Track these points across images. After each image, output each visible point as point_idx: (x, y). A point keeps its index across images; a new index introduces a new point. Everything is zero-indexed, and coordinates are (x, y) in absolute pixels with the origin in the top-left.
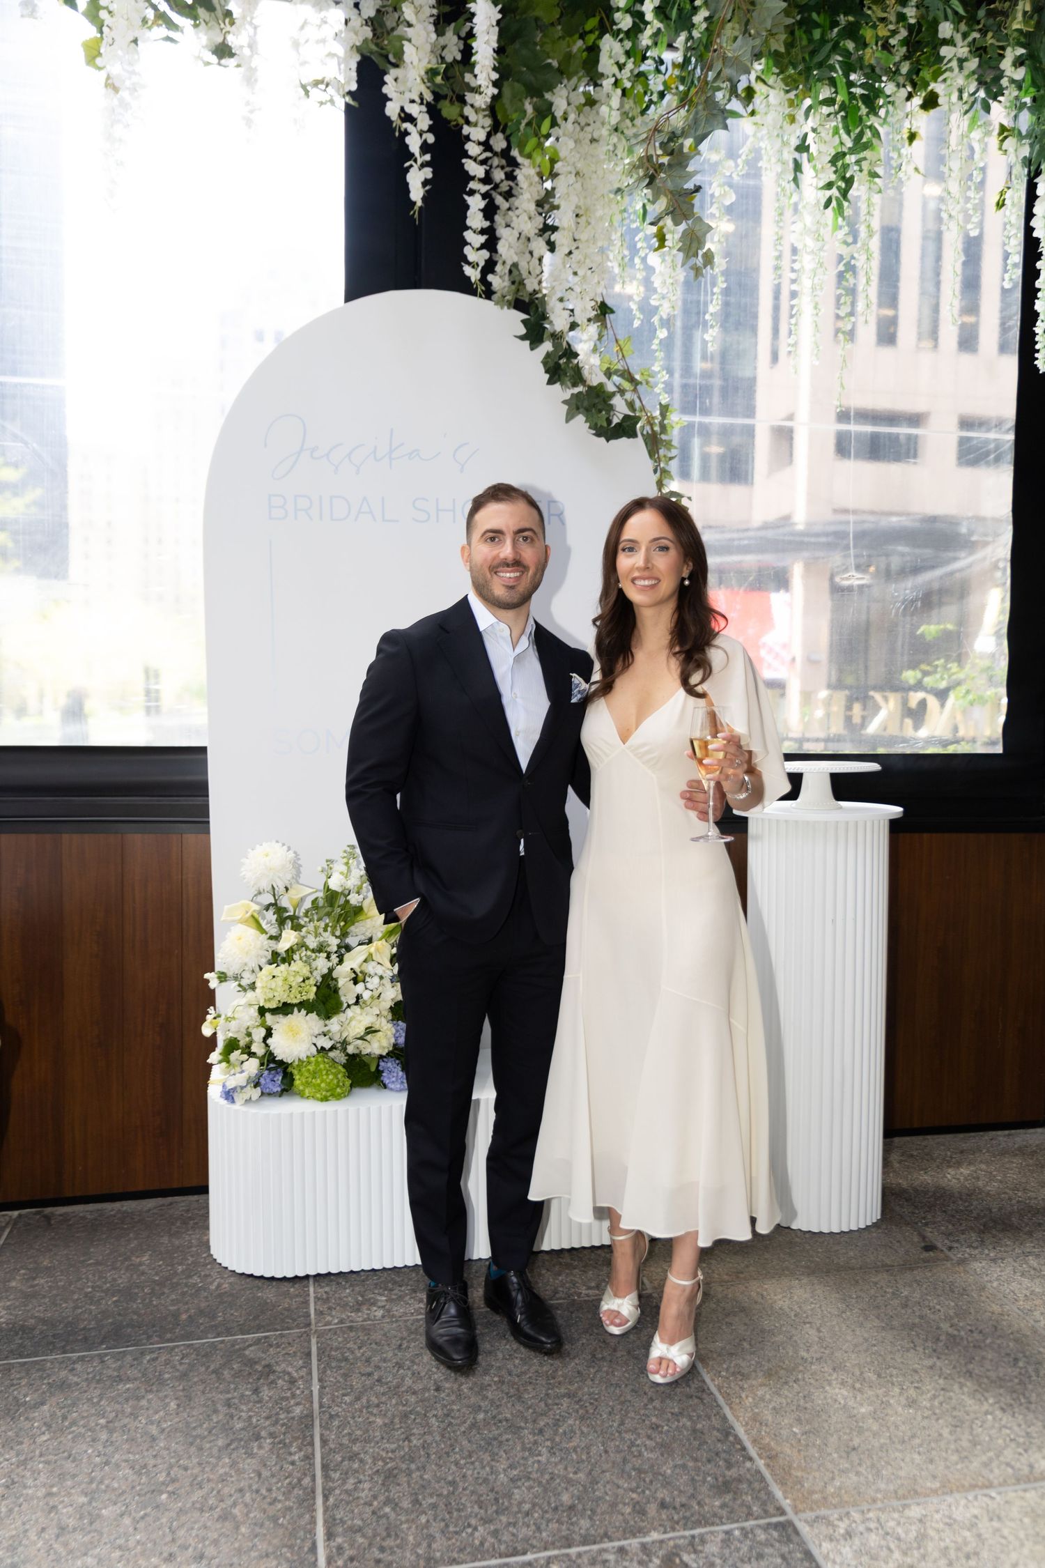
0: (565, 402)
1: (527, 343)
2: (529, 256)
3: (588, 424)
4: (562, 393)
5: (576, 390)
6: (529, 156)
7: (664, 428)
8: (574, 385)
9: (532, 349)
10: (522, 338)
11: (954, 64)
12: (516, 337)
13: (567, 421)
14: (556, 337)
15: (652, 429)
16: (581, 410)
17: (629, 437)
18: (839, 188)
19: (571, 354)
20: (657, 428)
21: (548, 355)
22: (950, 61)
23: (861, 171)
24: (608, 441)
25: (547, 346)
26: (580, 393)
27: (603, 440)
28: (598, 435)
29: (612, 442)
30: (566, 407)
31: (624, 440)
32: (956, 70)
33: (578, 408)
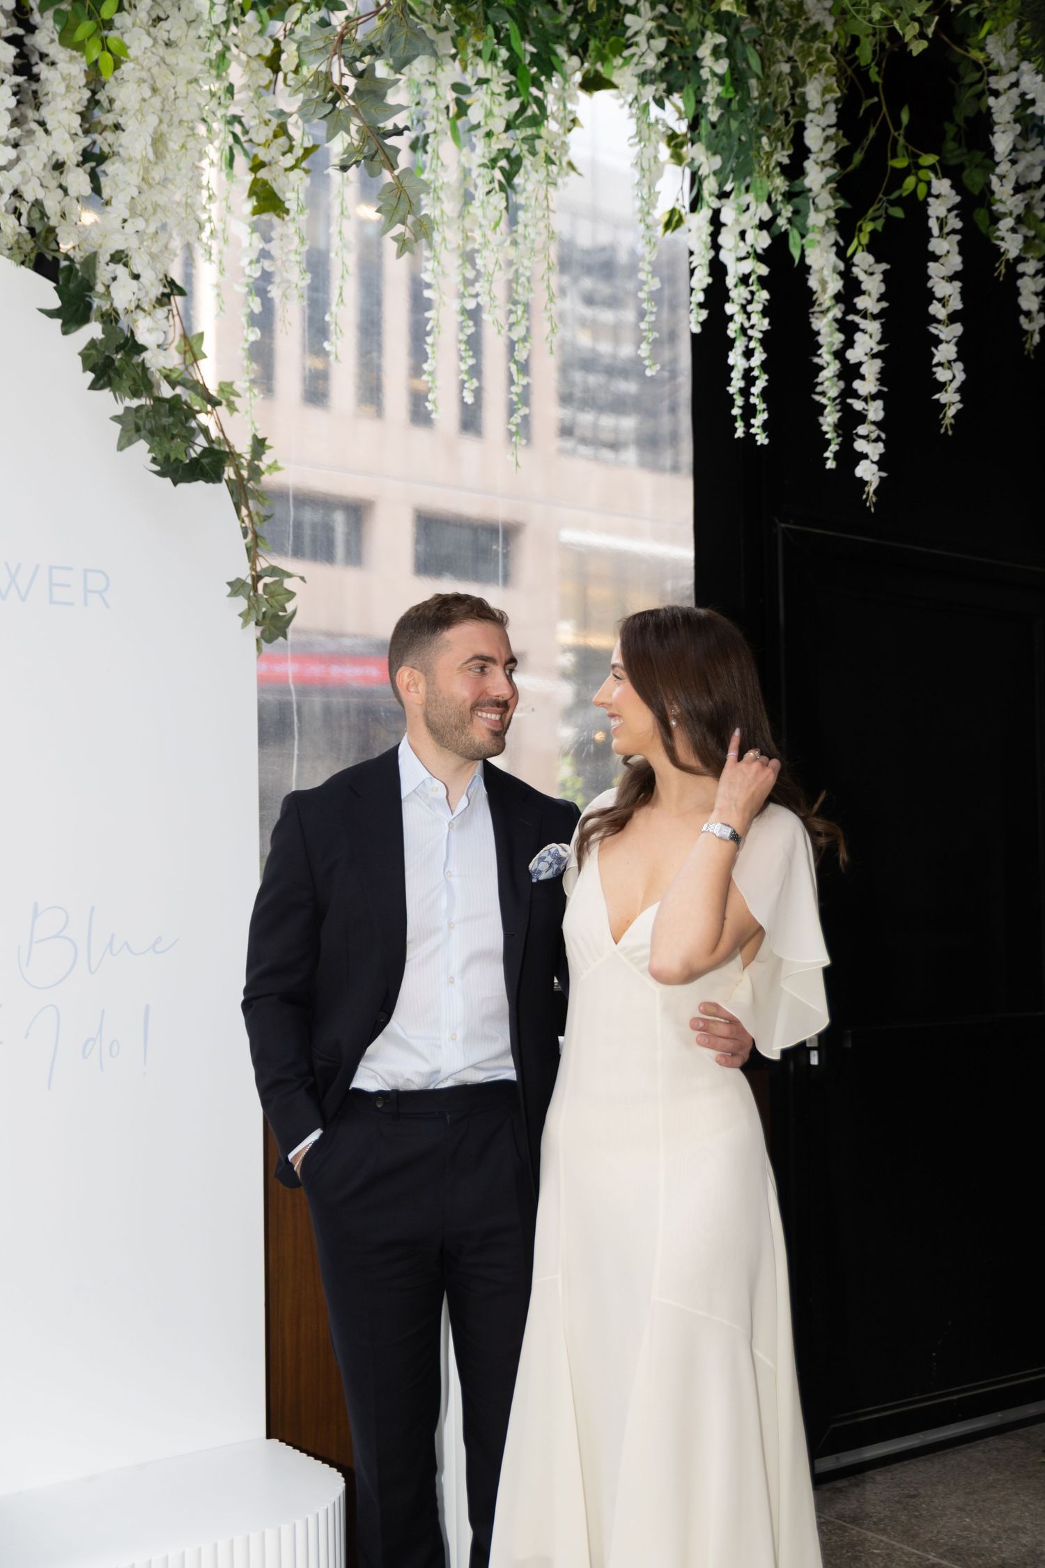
0: (116, 419)
1: (59, 322)
2: (60, 192)
3: (151, 456)
4: (109, 403)
5: (135, 403)
6: (80, 47)
7: (256, 472)
8: (135, 394)
9: (65, 333)
10: (51, 314)
11: (641, 39)
12: (41, 310)
13: (121, 448)
14: (110, 318)
15: (238, 473)
16: (143, 433)
17: (207, 482)
18: (502, 169)
19: (133, 347)
20: (245, 473)
21: (93, 344)
22: (636, 34)
23: (533, 152)
24: (175, 484)
25: (94, 330)
26: (141, 407)
27: (168, 481)
28: (161, 474)
29: (182, 486)
30: (118, 427)
31: (200, 484)
32: (644, 46)
33: (138, 430)
